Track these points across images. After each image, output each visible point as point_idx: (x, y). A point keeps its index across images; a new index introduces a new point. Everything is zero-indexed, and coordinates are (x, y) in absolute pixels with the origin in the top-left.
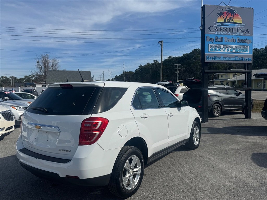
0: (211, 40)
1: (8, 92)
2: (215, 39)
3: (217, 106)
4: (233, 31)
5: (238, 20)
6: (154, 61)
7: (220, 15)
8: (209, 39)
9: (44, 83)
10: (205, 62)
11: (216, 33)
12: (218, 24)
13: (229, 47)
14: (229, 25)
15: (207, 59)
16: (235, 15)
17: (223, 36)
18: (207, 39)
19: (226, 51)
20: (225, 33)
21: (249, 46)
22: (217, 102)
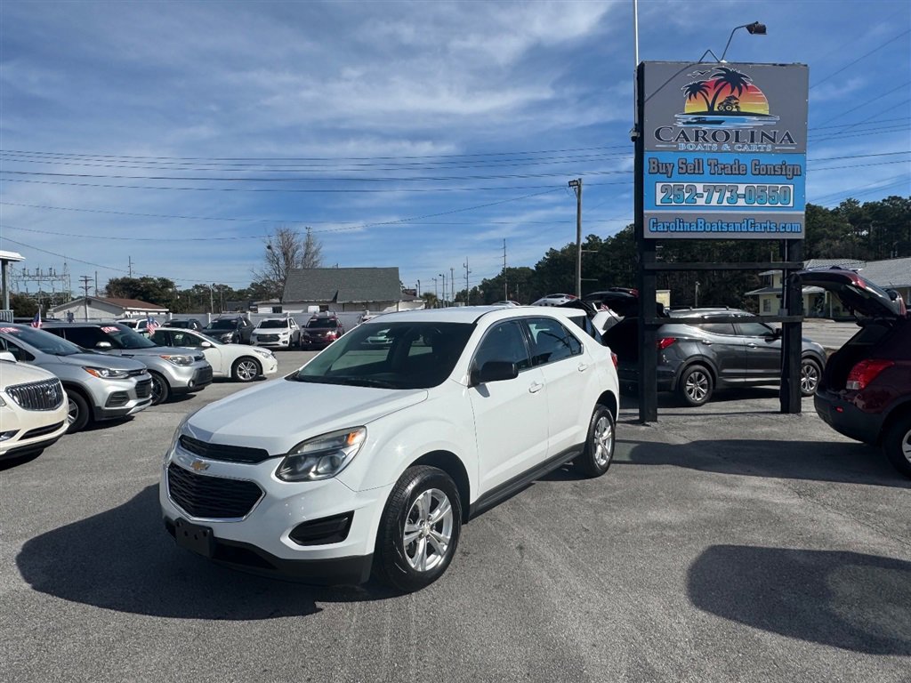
0: (664, 170)
1: (113, 329)
2: (676, 168)
3: (697, 373)
4: (737, 141)
5: (755, 105)
6: (588, 238)
7: (695, 90)
8: (656, 168)
9: (277, 300)
10: (646, 237)
11: (682, 146)
12: (685, 121)
13: (723, 189)
14: (723, 121)
15: (652, 229)
16: (744, 88)
17: (705, 157)
18: (652, 165)
19: (714, 202)
20: (711, 147)
21: (791, 187)
22: (700, 361)
